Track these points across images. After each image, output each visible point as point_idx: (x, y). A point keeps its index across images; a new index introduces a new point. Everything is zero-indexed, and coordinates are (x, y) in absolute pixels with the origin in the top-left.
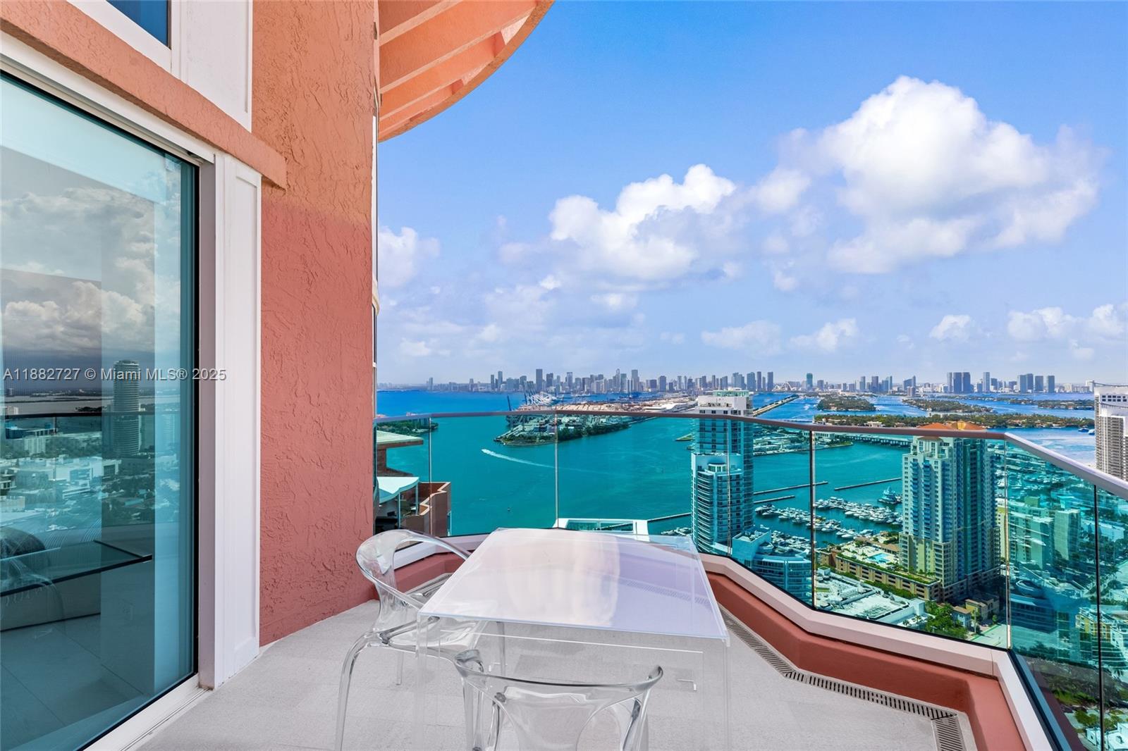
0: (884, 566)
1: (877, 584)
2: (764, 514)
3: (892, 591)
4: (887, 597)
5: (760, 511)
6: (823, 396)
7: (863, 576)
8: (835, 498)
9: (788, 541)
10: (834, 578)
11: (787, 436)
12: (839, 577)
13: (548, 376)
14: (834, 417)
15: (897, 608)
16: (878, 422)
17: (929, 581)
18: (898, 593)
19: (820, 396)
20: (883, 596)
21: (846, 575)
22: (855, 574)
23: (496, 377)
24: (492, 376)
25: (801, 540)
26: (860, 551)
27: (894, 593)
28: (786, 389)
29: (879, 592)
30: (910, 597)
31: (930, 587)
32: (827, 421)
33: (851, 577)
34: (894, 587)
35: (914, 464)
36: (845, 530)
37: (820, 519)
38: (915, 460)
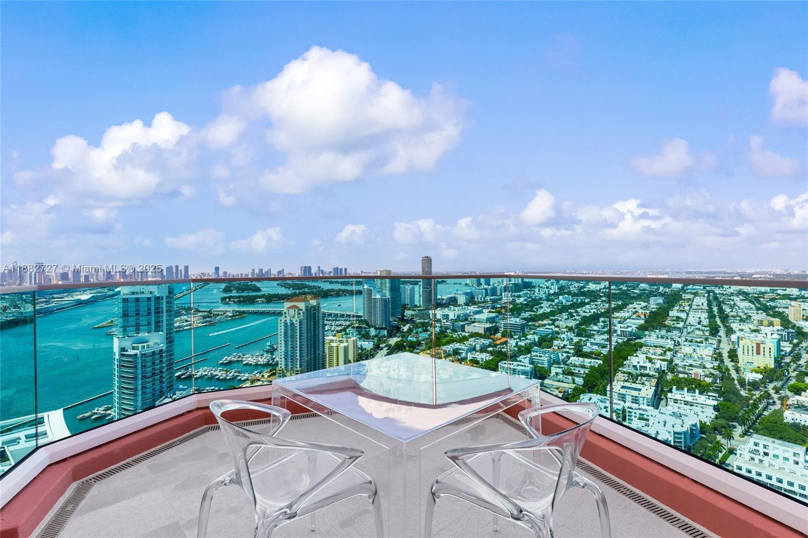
2: (183, 377)
5: (179, 375)
8: (235, 354)
11: (200, 314)
28: (199, 278)
35: (285, 324)
36: (243, 375)
37: (226, 371)
38: (285, 321)
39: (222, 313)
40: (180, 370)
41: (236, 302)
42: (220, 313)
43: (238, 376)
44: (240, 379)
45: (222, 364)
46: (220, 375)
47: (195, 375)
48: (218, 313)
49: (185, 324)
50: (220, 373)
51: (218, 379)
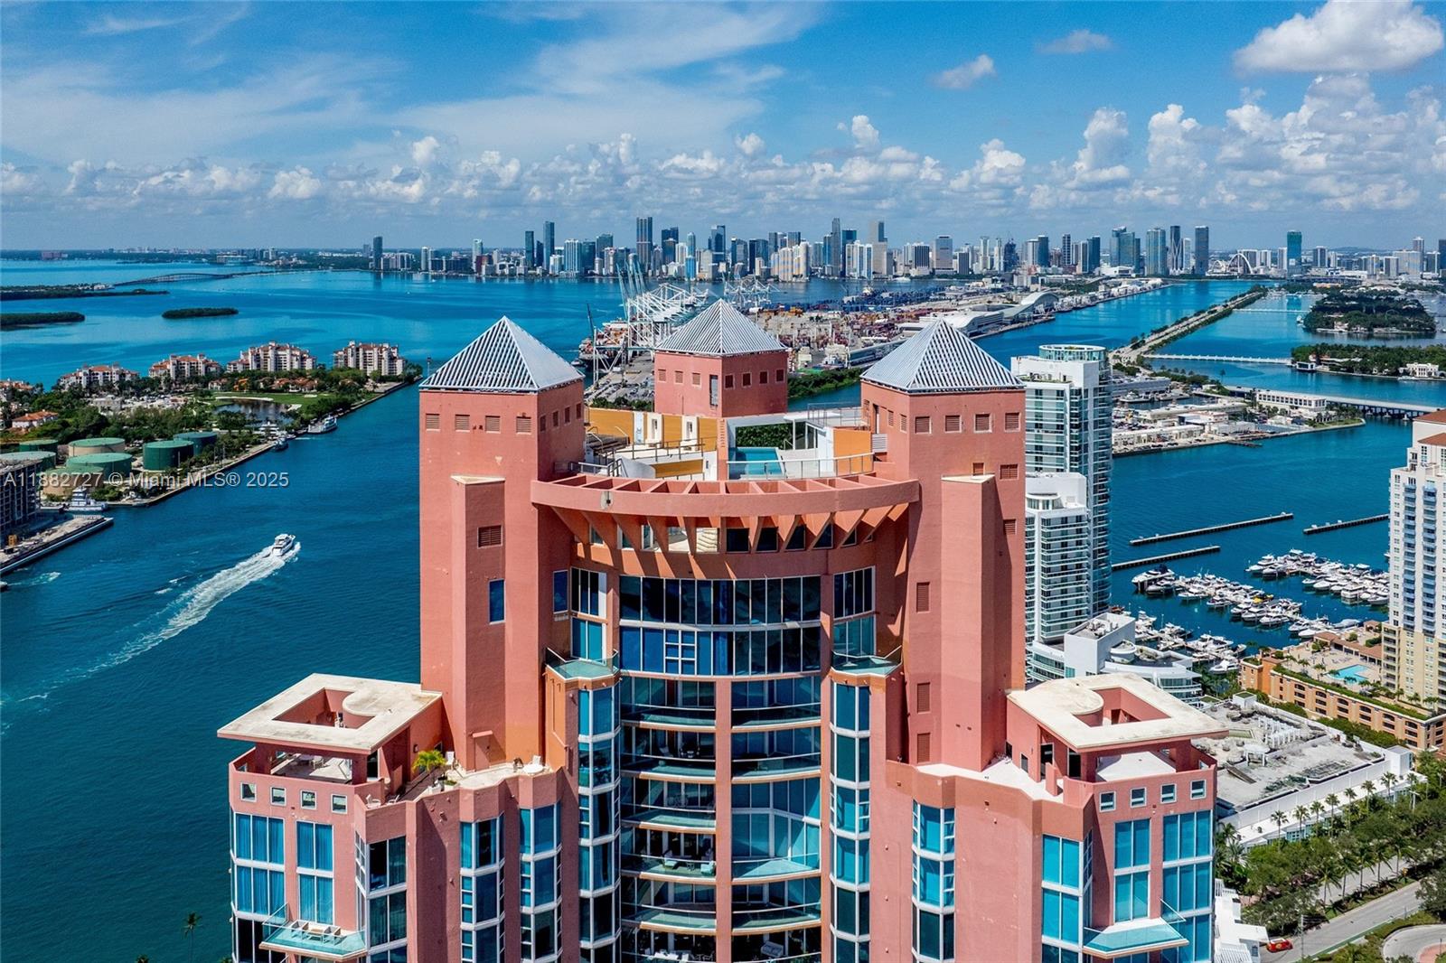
0: (1355, 687)
1: (1339, 723)
2: (1152, 588)
3: (1359, 734)
4: (1351, 746)
5: (1142, 583)
6: (1323, 290)
7: (1317, 709)
8: (1298, 552)
9: (1191, 644)
10: (1262, 714)
11: (1225, 402)
12: (1271, 710)
13: (666, 234)
14: (1336, 350)
15: (1364, 763)
16: (1429, 366)
17: (1426, 713)
18: (1371, 737)
19: (1314, 289)
20: (1344, 745)
21: (1288, 707)
22: (1303, 705)
23: (540, 237)
24: (530, 235)
25: (1216, 642)
26: (1319, 659)
27: (1361, 739)
28: (1240, 270)
29: (1338, 738)
30: (1387, 741)
31: (1428, 726)
32: (1319, 363)
33: (1295, 712)
34: (1368, 728)
35: (1409, 490)
36: (1307, 621)
37: (1262, 597)
38: (1412, 481)
39: (1286, 407)
40: (1148, 567)
41: (1338, 369)
42: (1280, 406)
43: (1292, 621)
44: (1297, 632)
45: (1257, 574)
46: (1244, 606)
47: (1184, 590)
48: (1272, 404)
49: (1177, 429)
50: (1243, 599)
51: (1237, 618)
